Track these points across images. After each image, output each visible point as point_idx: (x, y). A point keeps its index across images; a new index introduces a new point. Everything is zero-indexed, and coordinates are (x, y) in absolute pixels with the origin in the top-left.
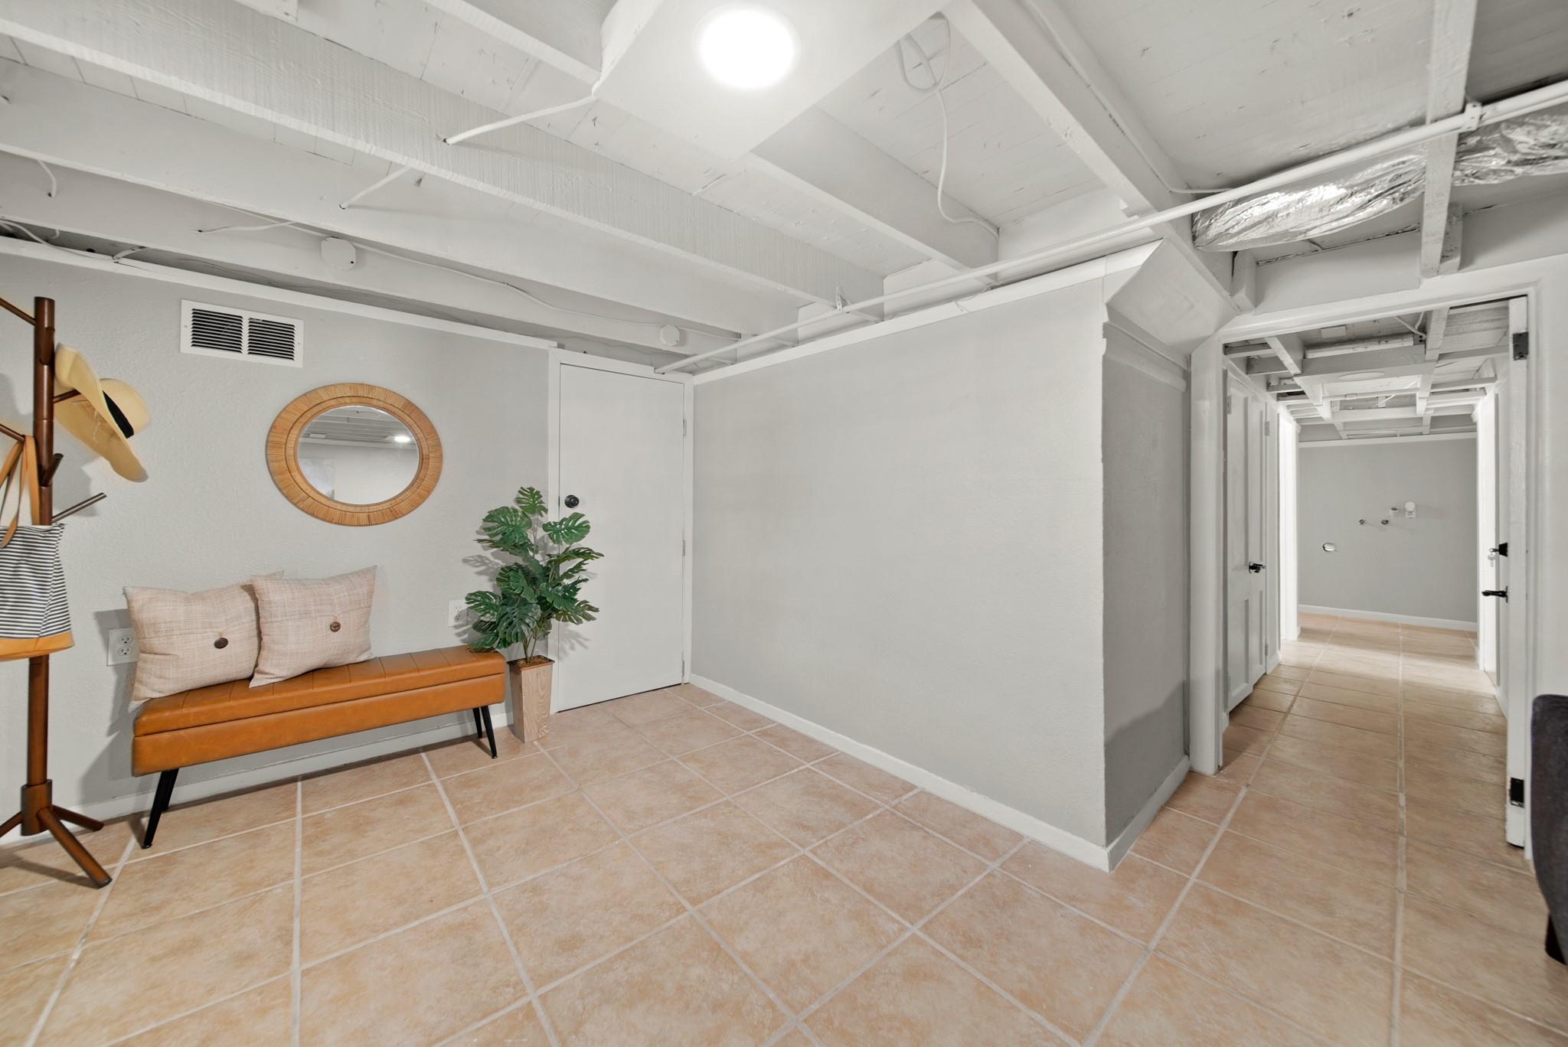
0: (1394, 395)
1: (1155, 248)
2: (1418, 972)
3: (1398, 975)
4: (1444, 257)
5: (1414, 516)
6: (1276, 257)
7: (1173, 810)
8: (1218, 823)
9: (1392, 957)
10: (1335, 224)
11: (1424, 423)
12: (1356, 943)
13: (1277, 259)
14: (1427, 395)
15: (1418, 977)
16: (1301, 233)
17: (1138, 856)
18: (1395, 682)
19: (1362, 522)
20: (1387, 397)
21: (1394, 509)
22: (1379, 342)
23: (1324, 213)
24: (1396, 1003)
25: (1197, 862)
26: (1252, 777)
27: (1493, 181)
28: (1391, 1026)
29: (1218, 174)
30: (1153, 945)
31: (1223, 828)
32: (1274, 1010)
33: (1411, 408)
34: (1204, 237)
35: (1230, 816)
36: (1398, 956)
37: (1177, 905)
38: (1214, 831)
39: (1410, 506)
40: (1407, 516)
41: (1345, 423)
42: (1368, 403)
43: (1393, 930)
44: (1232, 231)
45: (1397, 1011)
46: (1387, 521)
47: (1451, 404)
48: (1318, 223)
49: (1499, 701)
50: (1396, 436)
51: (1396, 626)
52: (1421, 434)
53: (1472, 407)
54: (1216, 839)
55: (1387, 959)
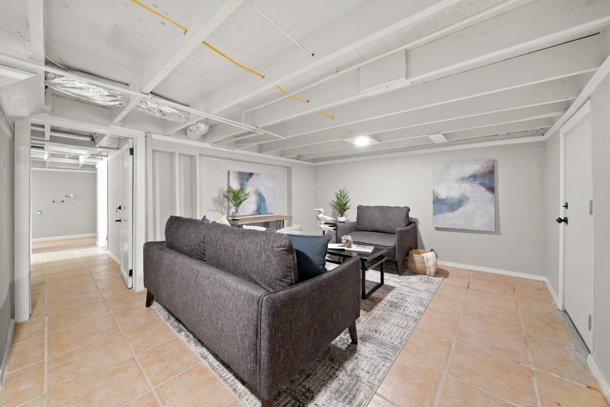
0: (73, 155)
1: (33, 76)
2: (127, 330)
3: (123, 334)
4: (119, 122)
5: (73, 199)
6: (61, 96)
7: (17, 343)
8: (43, 335)
9: (120, 331)
10: (104, 102)
11: (79, 166)
12: (110, 335)
13: (61, 97)
14: (87, 157)
15: (128, 331)
16: (92, 99)
17: (12, 372)
18: (78, 259)
19: (53, 202)
20: (69, 155)
21: (66, 196)
22: (78, 136)
23: (101, 97)
24: (126, 340)
25: (44, 353)
26: (47, 311)
27: (141, 110)
28: (128, 346)
29: (61, 59)
30: (45, 392)
31: (46, 336)
32: (100, 370)
33: (77, 160)
34: (51, 81)
35: (46, 329)
36: (121, 330)
37: (46, 372)
38: (43, 338)
39: (72, 195)
40: (71, 199)
41: (50, 162)
42: (62, 156)
43: (117, 325)
44: (65, 85)
45: (128, 342)
46: (63, 201)
47: (92, 161)
48: (98, 99)
49: (109, 254)
50: (67, 169)
51: (67, 240)
52: (76, 169)
53: (96, 163)
54: (46, 341)
55: (119, 333)
